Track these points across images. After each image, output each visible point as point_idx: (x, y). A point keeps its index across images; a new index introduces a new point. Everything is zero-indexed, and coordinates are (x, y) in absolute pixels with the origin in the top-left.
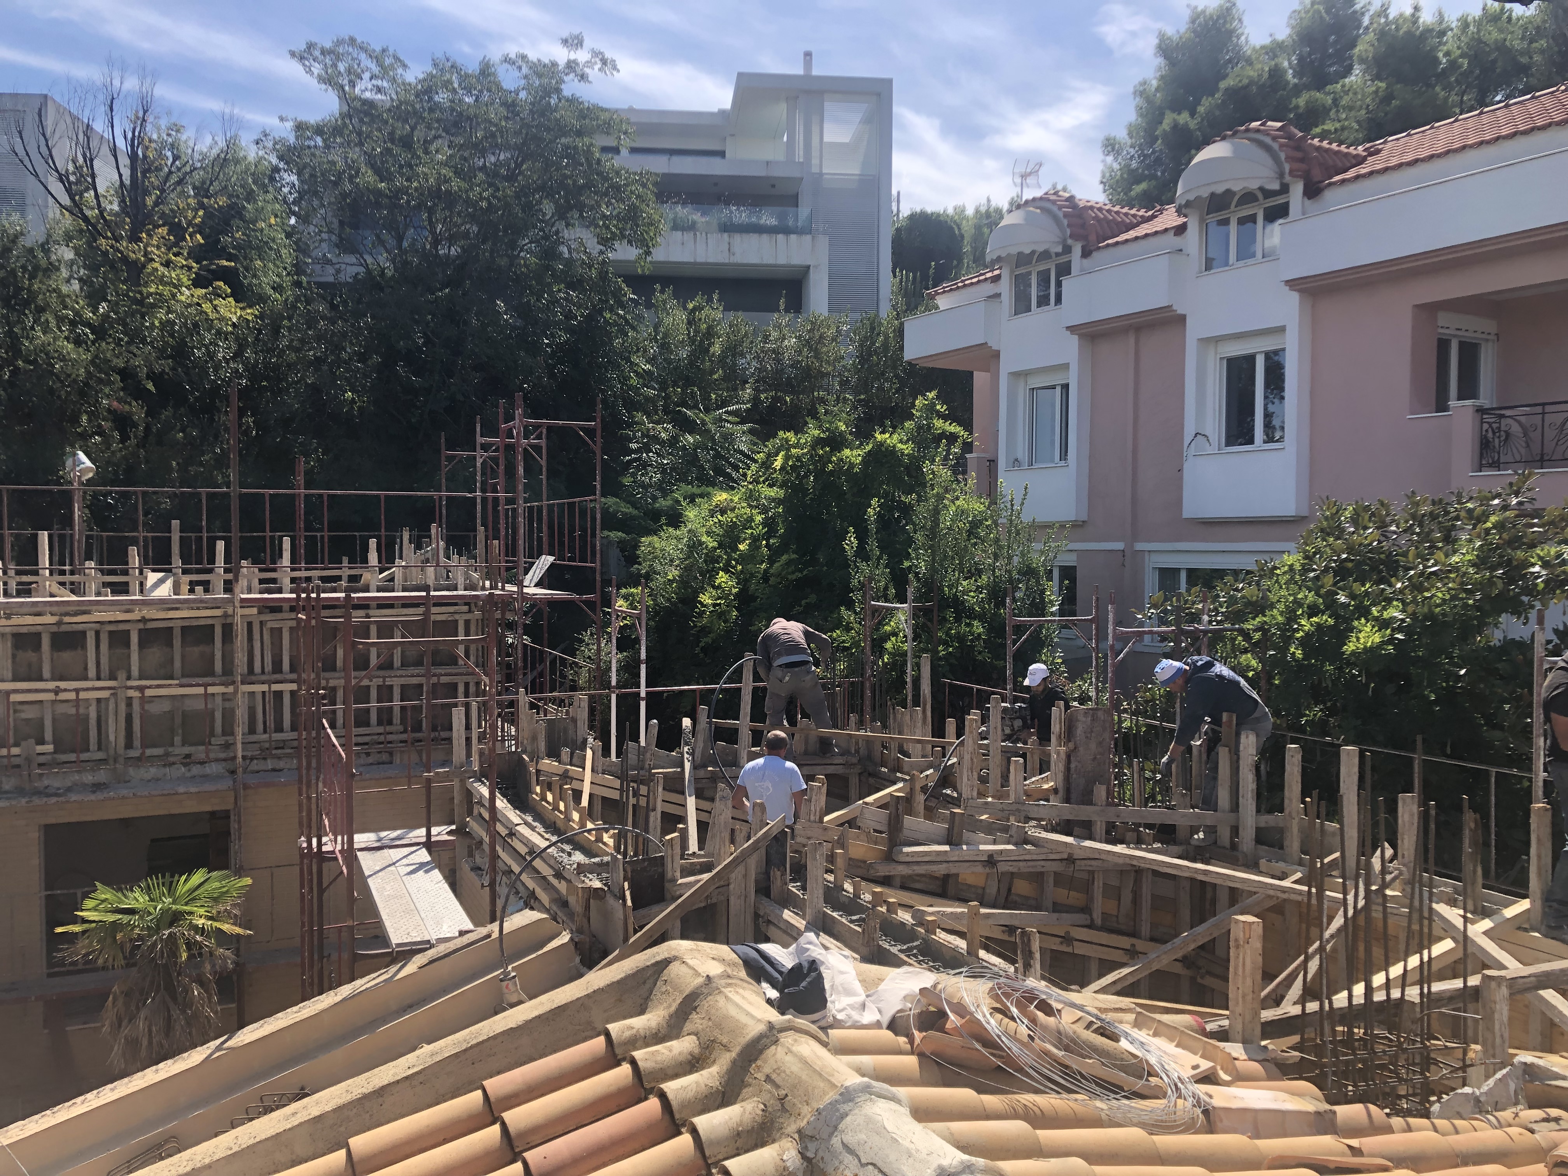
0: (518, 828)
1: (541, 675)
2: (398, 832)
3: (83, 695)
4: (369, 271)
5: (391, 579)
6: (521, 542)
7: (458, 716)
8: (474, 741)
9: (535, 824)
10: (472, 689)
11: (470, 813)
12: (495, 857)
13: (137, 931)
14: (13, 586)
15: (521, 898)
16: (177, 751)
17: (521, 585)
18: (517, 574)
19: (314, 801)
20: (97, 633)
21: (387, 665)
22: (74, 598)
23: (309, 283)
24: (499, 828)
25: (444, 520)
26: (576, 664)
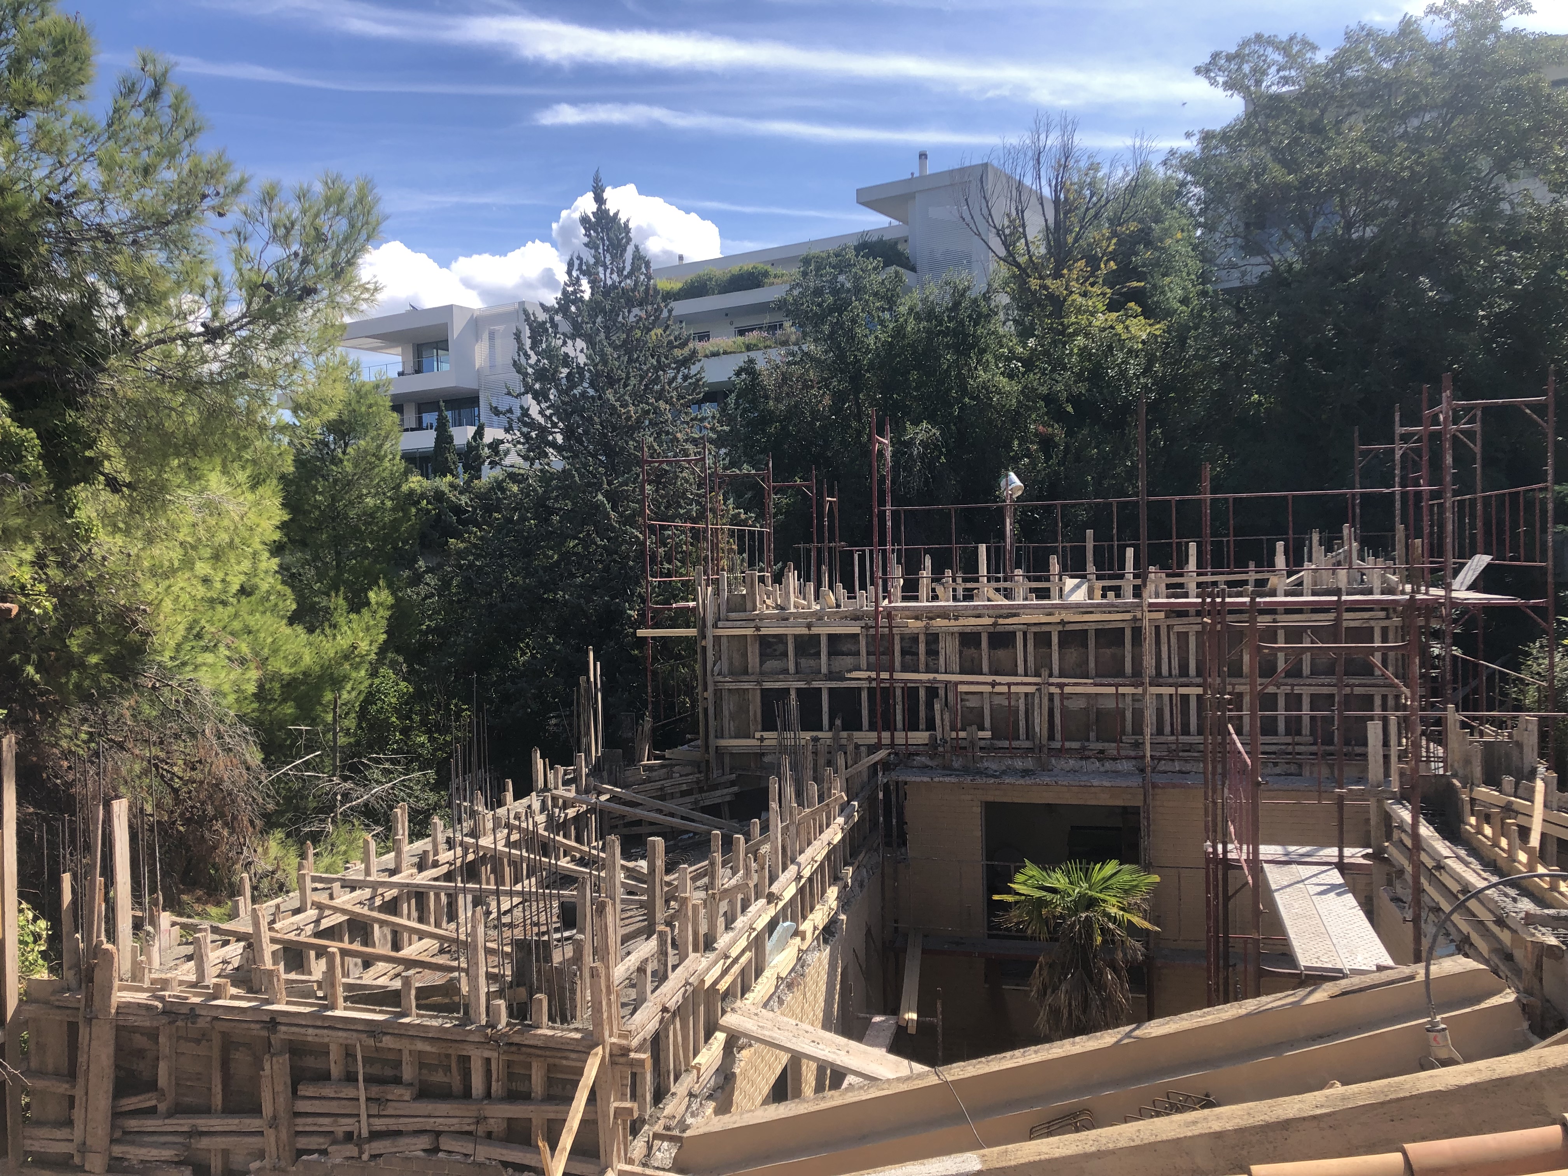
0: (1448, 861)
1: (1475, 691)
2: (1308, 848)
3: (1014, 689)
4: (1275, 269)
5: (1300, 583)
6: (1449, 540)
7: (1374, 730)
8: (1394, 759)
9: (1471, 859)
10: (1391, 702)
11: (1389, 838)
12: (1418, 890)
13: (1059, 909)
14: (960, 593)
15: (1452, 941)
16: (1092, 746)
17: (1448, 588)
18: (1444, 576)
19: (1219, 806)
20: (1025, 634)
21: (1295, 672)
22: (1007, 602)
23: (1215, 291)
24: (1424, 857)
25: (1358, 519)
26: (1522, 680)
